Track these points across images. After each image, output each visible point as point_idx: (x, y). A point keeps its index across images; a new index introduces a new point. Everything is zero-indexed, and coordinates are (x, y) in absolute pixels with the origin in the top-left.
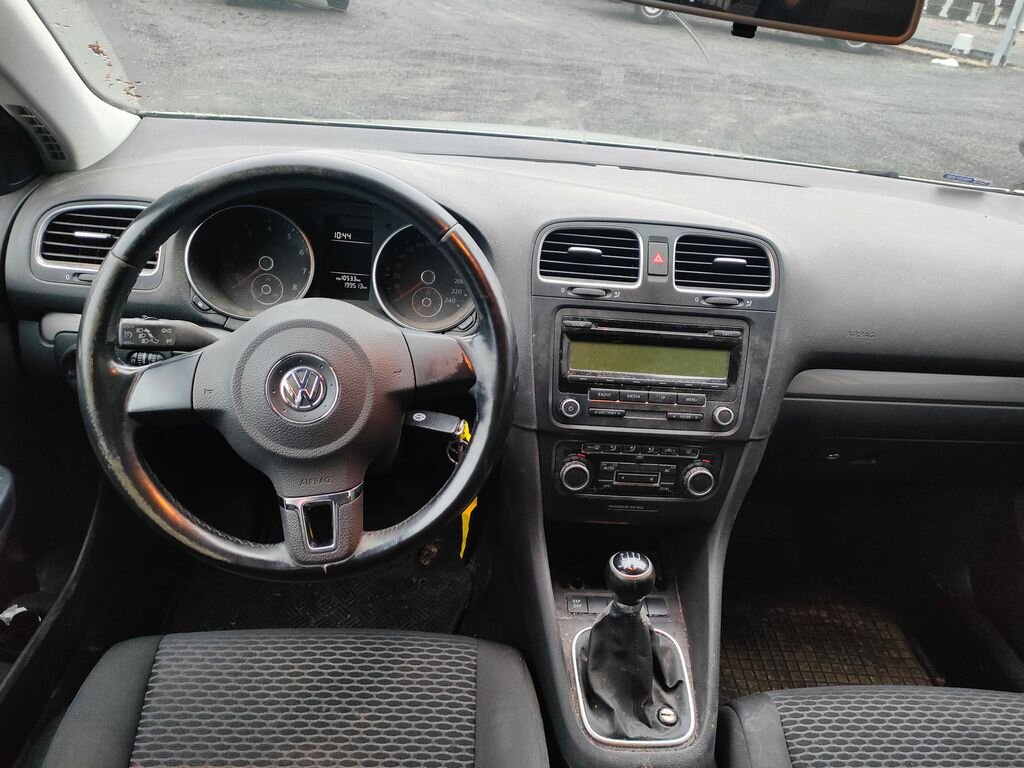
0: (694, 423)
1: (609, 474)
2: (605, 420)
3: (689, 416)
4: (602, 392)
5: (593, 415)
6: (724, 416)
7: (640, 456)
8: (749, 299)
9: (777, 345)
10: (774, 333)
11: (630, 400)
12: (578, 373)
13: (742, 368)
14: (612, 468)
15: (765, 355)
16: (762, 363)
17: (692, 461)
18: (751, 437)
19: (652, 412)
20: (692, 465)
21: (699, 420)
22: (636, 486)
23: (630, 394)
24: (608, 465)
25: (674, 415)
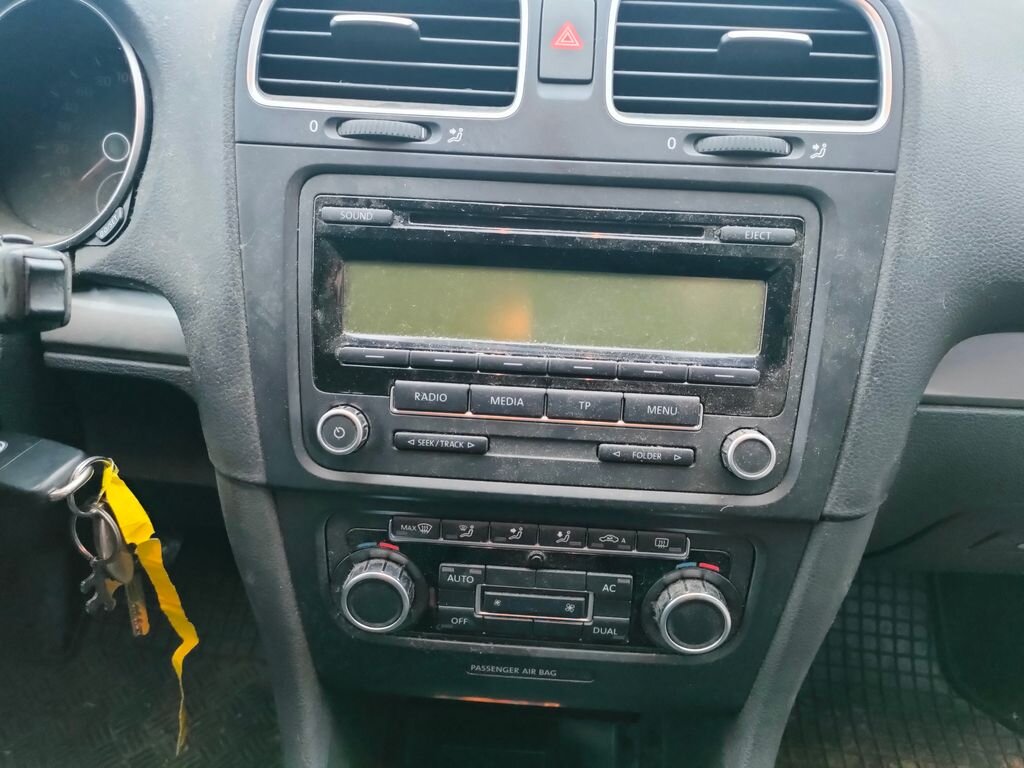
0: (672, 470)
1: (465, 594)
2: (437, 461)
3: (655, 452)
4: (421, 390)
5: (404, 448)
6: (751, 454)
7: (537, 550)
8: (820, 138)
9: (898, 263)
10: (893, 230)
11: (498, 410)
12: (362, 343)
13: (801, 326)
14: (467, 579)
15: (866, 291)
16: (860, 314)
17: (672, 565)
18: (828, 509)
19: (558, 441)
20: (672, 575)
21: (684, 464)
22: (533, 623)
23: (496, 395)
24: (458, 572)
25: (618, 450)
